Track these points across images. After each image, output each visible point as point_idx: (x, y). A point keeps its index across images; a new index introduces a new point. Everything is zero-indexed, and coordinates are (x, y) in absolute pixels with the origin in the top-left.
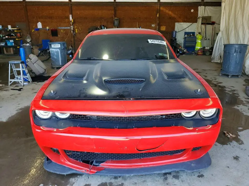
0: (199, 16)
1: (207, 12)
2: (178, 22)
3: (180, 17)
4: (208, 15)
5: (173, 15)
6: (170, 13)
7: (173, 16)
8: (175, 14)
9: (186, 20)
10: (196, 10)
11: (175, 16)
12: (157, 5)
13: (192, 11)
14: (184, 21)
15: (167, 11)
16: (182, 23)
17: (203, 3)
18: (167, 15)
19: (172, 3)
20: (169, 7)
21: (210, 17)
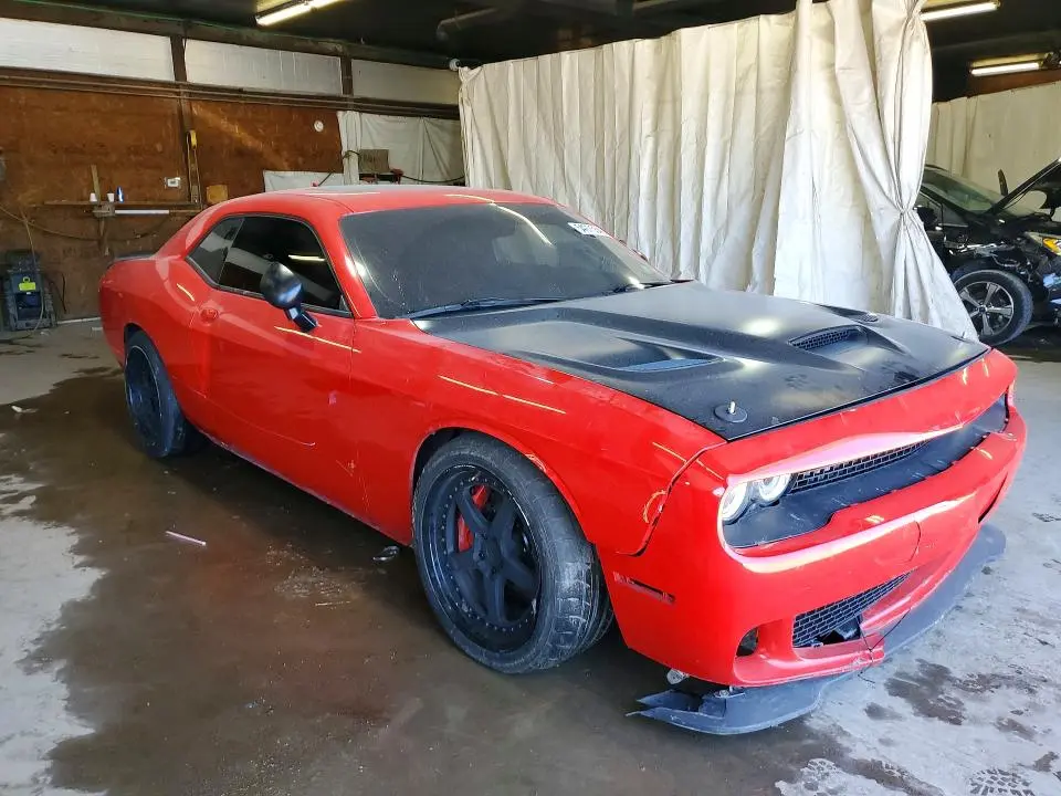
0: (345, 149)
1: (370, 133)
2: (274, 169)
3: (277, 151)
4: (374, 144)
5: (250, 142)
6: (236, 130)
7: (250, 144)
8: (256, 136)
9: (300, 160)
10: (333, 125)
11: (260, 145)
12: (178, 94)
13: (319, 126)
14: (296, 167)
15: (224, 124)
16: (290, 174)
17: (351, 100)
18: (227, 141)
19: (240, 91)
20: (229, 105)
21: (385, 154)
